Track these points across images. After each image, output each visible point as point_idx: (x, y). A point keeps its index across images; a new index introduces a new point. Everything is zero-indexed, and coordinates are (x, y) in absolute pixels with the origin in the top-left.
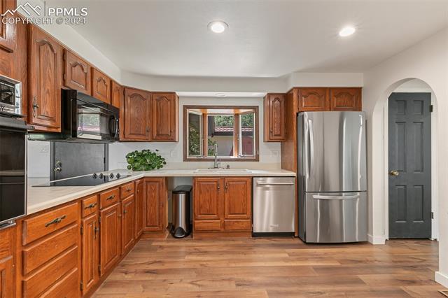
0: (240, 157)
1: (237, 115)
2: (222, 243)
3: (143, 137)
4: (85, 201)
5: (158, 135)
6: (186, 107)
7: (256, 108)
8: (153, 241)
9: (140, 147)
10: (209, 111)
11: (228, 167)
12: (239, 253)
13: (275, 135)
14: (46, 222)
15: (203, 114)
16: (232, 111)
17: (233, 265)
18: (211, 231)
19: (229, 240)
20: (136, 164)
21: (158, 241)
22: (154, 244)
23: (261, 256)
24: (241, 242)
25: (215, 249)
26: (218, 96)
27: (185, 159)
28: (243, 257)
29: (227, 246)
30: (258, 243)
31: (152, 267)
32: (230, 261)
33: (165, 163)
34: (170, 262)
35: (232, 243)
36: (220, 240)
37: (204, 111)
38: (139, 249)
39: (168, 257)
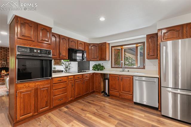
0: (138, 67)
1: (137, 47)
2: (119, 102)
3: (96, 59)
4: (69, 77)
5: (101, 58)
6: (112, 47)
7: (144, 43)
8: (97, 95)
9: (97, 63)
10: (124, 47)
11: (128, 71)
12: (122, 107)
13: (151, 56)
14: (58, 80)
15: (121, 49)
16: (135, 46)
17: (115, 110)
18: (116, 96)
19: (123, 102)
20: (94, 68)
21: (98, 95)
22: (96, 96)
23: (130, 111)
24: (127, 104)
25: (114, 103)
26: (123, 40)
27: (112, 67)
28: (122, 109)
29: (119, 103)
30: (135, 107)
31: (90, 101)
32: (115, 108)
33: (104, 68)
34: (96, 102)
35: (123, 103)
36: (119, 101)
37: (122, 47)
38: (91, 96)
39: (97, 101)
